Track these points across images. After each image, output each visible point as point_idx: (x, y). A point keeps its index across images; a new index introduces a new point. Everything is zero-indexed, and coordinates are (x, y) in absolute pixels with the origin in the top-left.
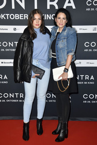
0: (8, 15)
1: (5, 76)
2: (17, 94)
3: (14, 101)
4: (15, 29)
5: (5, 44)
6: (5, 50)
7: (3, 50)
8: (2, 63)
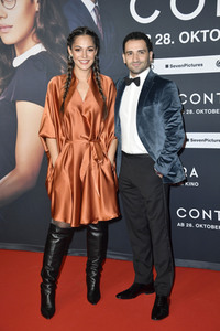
0: (205, 32)
1: (194, 170)
2: (219, 213)
3: (213, 227)
4: (219, 64)
5: (195, 99)
6: (194, 111)
7: (191, 111)
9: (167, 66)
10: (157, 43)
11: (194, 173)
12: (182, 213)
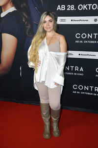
0: (90, 5)
2: (92, 87)
3: (88, 94)
4: (96, 20)
5: (84, 36)
6: (83, 41)
7: (82, 42)
8: (79, 55)
9: (72, 20)
10: (68, 9)
11: (82, 69)
12: (75, 87)
